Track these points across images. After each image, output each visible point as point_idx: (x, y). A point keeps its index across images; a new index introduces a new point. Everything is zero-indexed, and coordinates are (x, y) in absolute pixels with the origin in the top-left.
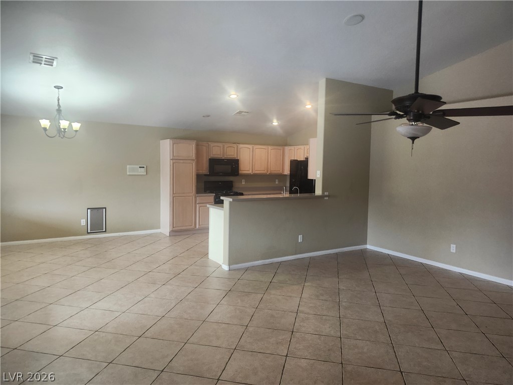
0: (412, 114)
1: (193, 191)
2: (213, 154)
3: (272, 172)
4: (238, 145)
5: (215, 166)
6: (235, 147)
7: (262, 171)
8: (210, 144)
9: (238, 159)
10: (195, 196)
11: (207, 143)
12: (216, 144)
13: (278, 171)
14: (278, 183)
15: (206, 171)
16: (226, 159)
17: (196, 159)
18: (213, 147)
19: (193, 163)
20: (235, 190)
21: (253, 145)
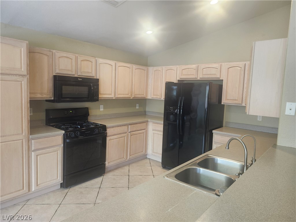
1: (24, 131)
2: (60, 68)
3: (136, 97)
4: (96, 58)
5: (63, 87)
6: (92, 62)
7: (126, 94)
8: (55, 52)
9: (97, 78)
10: (28, 138)
11: (50, 51)
12: (64, 54)
13: (142, 95)
14: (138, 108)
15: (47, 95)
16: (80, 78)
17: (27, 75)
18: (60, 59)
19: (23, 82)
20: (92, 119)
21: (116, 62)
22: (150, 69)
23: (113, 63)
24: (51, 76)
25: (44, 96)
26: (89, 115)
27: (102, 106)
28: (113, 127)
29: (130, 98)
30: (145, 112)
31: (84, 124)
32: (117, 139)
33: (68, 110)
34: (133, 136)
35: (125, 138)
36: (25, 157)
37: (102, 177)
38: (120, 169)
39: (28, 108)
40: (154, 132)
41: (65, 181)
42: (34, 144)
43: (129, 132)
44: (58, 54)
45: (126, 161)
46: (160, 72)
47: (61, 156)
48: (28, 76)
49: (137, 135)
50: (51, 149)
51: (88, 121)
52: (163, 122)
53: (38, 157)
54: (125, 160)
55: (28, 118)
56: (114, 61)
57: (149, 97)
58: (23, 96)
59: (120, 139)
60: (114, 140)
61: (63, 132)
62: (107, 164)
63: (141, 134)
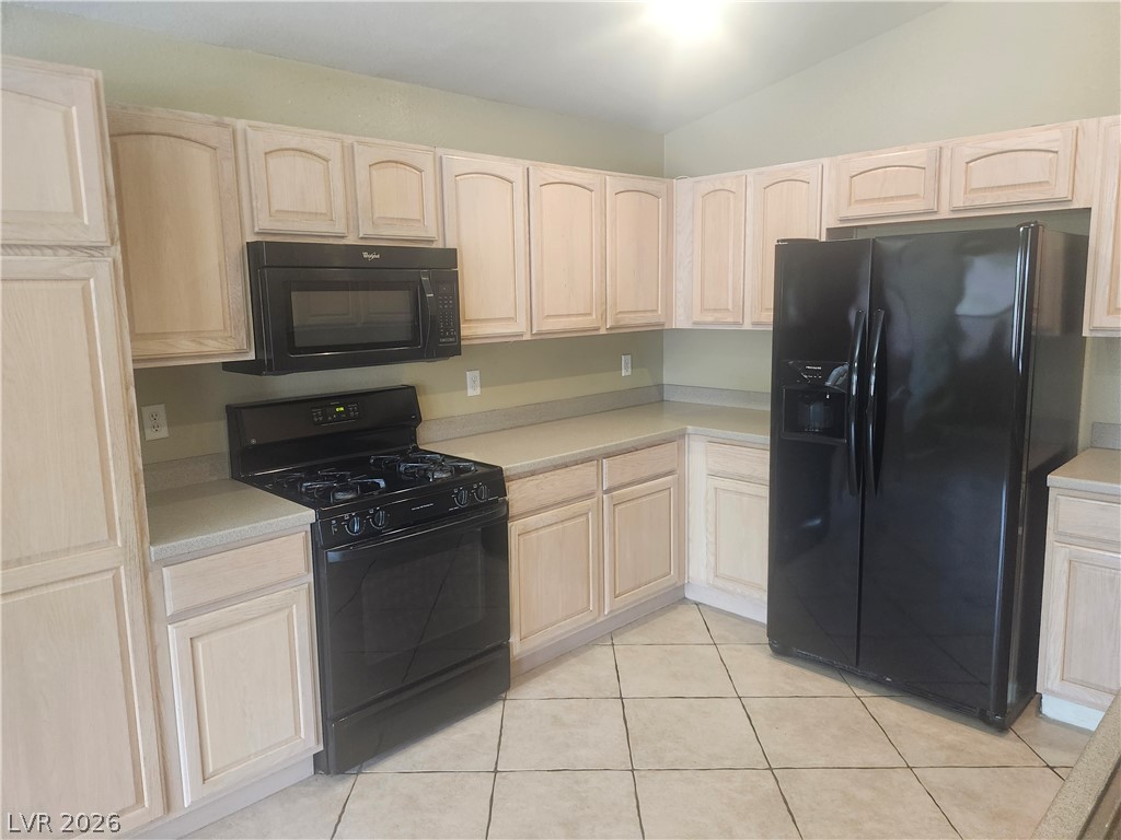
1: (118, 527)
2: (275, 207)
3: (622, 323)
4: (440, 151)
5: (294, 295)
6: (421, 171)
7: (577, 315)
8: (245, 131)
9: (450, 245)
10: (143, 555)
11: (220, 124)
12: (290, 137)
13: (649, 314)
14: (629, 373)
15: (226, 338)
16: (370, 249)
17: (112, 243)
18: (273, 161)
19: (92, 281)
20: (435, 438)
21: (527, 163)
22: (682, 186)
23: (513, 168)
24: (236, 247)
25: (212, 346)
26: (419, 420)
27: (472, 377)
28: (533, 473)
29: (598, 329)
30: (660, 387)
31: (402, 469)
32: (555, 528)
33: (324, 401)
34: (623, 506)
35: (588, 519)
36: (135, 651)
37: (499, 705)
38: (573, 661)
39: (132, 411)
40: (719, 482)
41: (331, 744)
42: (173, 588)
43: (606, 492)
44: (259, 136)
45: (598, 621)
46: (731, 195)
47: (306, 629)
48: (117, 251)
49: (639, 501)
50: (259, 602)
51: (416, 449)
52: (766, 439)
53: (199, 645)
54: (595, 620)
55: (135, 463)
56: (521, 161)
57: (680, 321)
58: (100, 354)
59: (567, 524)
60: (541, 532)
61: (309, 515)
62: (518, 645)
63: (657, 496)
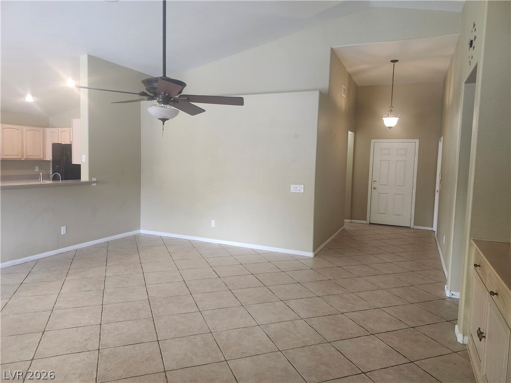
0: (161, 96)
3: (29, 158)
7: (15, 155)
13: (38, 156)
14: (38, 170)
57: (48, 158)
